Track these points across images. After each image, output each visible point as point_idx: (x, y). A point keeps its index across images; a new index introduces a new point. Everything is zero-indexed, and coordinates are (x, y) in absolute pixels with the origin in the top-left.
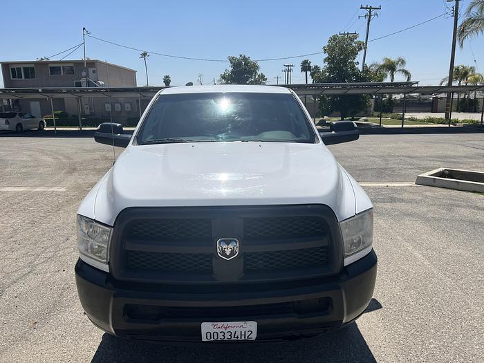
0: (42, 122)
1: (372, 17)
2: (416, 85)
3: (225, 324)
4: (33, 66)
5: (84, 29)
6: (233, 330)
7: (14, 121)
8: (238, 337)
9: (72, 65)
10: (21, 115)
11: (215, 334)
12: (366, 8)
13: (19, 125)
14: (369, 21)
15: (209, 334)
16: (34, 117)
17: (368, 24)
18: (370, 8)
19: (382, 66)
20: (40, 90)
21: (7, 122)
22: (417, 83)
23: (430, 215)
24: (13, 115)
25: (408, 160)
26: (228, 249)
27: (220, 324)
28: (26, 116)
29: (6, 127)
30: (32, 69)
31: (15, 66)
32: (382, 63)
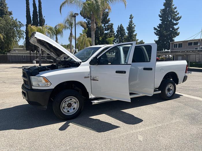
31: (175, 43)
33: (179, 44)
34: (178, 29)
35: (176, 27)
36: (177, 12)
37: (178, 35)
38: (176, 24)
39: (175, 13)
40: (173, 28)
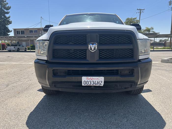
0: (26, 48)
1: (141, 13)
2: (159, 34)
3: (91, 77)
4: (24, 30)
5: (41, 17)
6: (94, 80)
7: (17, 47)
8: (96, 84)
9: (37, 30)
10: (19, 45)
11: (87, 82)
12: (139, 10)
13: (18, 49)
14: (140, 14)
15: (85, 82)
16: (23, 46)
17: (140, 15)
18: (141, 10)
19: (145, 30)
20: (26, 37)
21: (14, 48)
22: (159, 33)
23: (168, 69)
24: (16, 45)
25: (157, 57)
26: (93, 47)
27: (89, 77)
28: (21, 46)
29: (14, 49)
30: (24, 31)
31: (18, 30)
32: (145, 29)
33: (21, 31)
34: (9, 17)
35: (7, 15)
36: (7, 2)
37: (11, 23)
38: (7, 13)
39: (4, 2)
40: (5, 16)
